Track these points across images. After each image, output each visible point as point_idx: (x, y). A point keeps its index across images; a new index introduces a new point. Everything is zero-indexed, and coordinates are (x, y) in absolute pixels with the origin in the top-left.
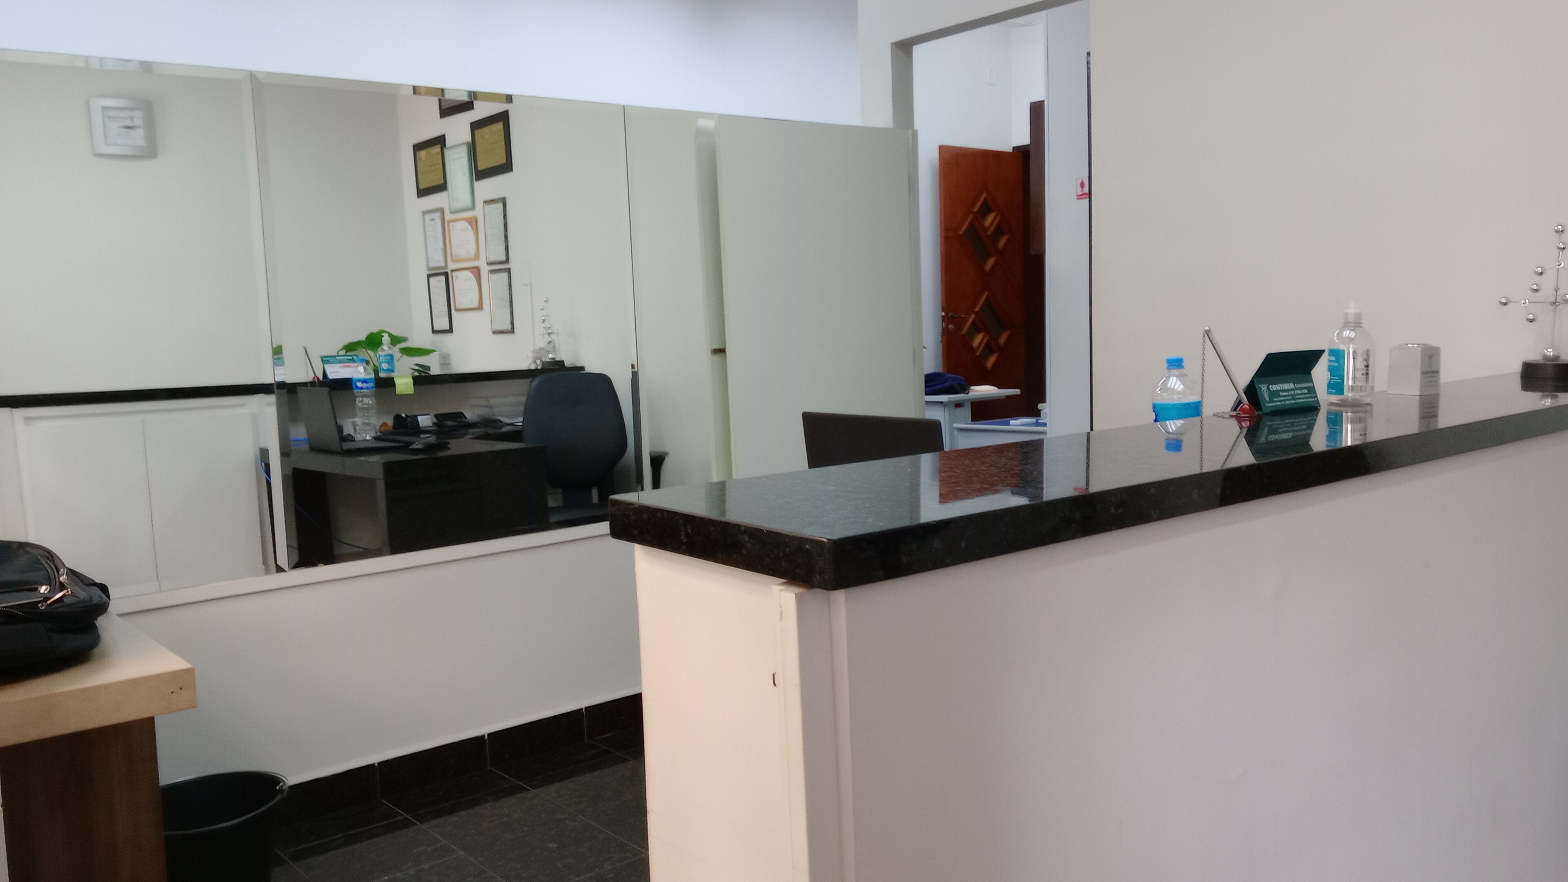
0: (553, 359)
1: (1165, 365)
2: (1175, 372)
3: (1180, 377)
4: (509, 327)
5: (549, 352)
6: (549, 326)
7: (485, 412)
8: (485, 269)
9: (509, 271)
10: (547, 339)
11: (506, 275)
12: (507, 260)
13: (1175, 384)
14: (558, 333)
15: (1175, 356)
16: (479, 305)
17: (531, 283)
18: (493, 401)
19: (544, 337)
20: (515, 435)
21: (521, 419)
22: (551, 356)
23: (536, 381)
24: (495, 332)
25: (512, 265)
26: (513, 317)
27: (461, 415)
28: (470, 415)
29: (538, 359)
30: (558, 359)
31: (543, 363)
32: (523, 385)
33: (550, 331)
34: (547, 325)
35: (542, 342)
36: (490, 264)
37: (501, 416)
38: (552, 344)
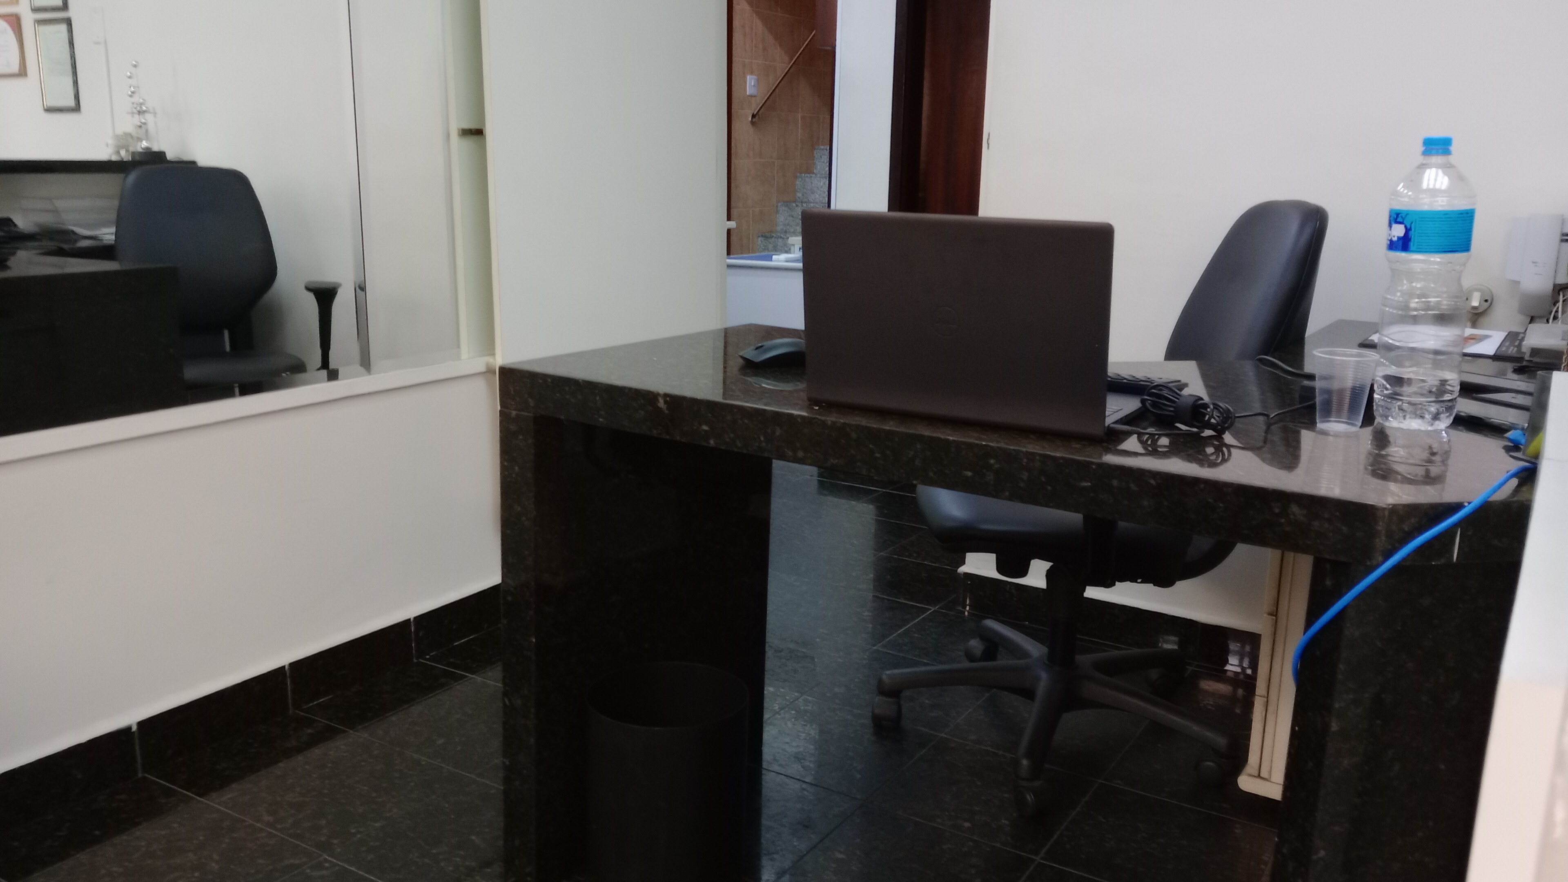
0: (147, 148)
1: (1420, 148)
2: (1435, 159)
3: (1447, 168)
4: (71, 103)
5: (140, 140)
6: (141, 101)
7: (47, 219)
8: (28, 19)
9: (69, 22)
10: (137, 120)
11: (63, 28)
12: (65, 6)
13: (1436, 180)
14: (155, 113)
15: (1437, 133)
16: (20, 70)
17: (106, 41)
18: (60, 204)
19: (133, 117)
20: (105, 252)
21: (113, 230)
22: (145, 144)
23: (132, 177)
24: (49, 110)
25: (73, 12)
26: (77, 87)
27: (8, 222)
28: (23, 223)
29: (123, 148)
30: (155, 148)
31: (133, 154)
32: (110, 183)
33: (144, 108)
34: (136, 99)
35: (127, 124)
36: (36, 10)
37: (75, 225)
38: (143, 130)
